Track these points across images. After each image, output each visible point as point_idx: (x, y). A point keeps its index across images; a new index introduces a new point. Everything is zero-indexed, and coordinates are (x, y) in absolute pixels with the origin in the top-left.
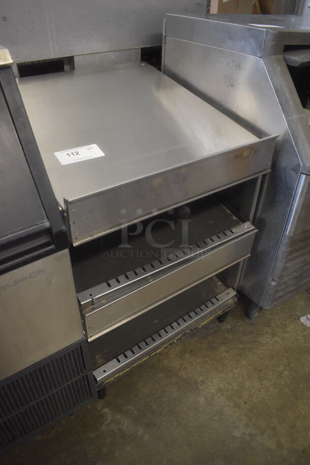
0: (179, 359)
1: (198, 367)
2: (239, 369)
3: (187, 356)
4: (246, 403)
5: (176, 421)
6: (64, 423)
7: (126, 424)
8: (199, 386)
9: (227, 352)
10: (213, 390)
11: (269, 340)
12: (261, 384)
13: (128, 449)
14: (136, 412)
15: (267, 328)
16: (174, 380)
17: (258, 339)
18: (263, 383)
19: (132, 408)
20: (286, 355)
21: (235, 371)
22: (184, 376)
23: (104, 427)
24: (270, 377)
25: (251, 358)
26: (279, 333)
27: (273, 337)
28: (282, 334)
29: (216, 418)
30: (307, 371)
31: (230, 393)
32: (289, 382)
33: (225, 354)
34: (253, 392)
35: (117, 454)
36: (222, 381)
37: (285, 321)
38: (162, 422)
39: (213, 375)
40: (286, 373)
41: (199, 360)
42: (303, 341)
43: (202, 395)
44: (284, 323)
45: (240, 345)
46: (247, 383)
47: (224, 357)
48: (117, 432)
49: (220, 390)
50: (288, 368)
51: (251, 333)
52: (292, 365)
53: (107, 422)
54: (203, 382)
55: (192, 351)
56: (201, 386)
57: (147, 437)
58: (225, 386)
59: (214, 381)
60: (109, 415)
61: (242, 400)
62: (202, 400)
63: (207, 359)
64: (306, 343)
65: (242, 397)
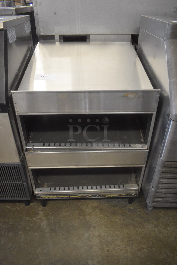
0: (92, 210)
1: (98, 219)
2: (119, 232)
3: (97, 210)
4: (108, 251)
5: (66, 236)
6: (22, 207)
7: (44, 224)
8: (91, 228)
9: (120, 220)
10: (96, 234)
11: (150, 227)
12: (125, 247)
13: (36, 234)
14: (52, 221)
15: (155, 221)
16: (81, 218)
17: (144, 223)
18: (127, 247)
19: (52, 218)
20: (154, 241)
21: (116, 232)
22: (87, 219)
23: (35, 219)
24: (133, 247)
25: (131, 230)
26: (160, 227)
27: (155, 227)
28: (161, 229)
29: (86, 248)
30: (161, 258)
31: (104, 241)
32: (143, 257)
33: (118, 220)
34: (117, 248)
35: (30, 233)
36: (105, 233)
37: (170, 223)
38: (60, 233)
39: (103, 227)
40: (146, 251)
41: (102, 216)
42: (173, 240)
43: (89, 233)
44: (169, 223)
45: (130, 221)
46: (118, 242)
47: (116, 222)
48: (38, 224)
49: (100, 236)
50: (149, 249)
51: (143, 218)
52: (153, 249)
53: (37, 218)
54: (94, 227)
55: (101, 209)
56: (92, 228)
57: (48, 235)
58: (104, 236)
59: (101, 230)
60: (40, 215)
61: (107, 248)
62: (87, 235)
63: (106, 218)
64: (174, 242)
65: (109, 247)
